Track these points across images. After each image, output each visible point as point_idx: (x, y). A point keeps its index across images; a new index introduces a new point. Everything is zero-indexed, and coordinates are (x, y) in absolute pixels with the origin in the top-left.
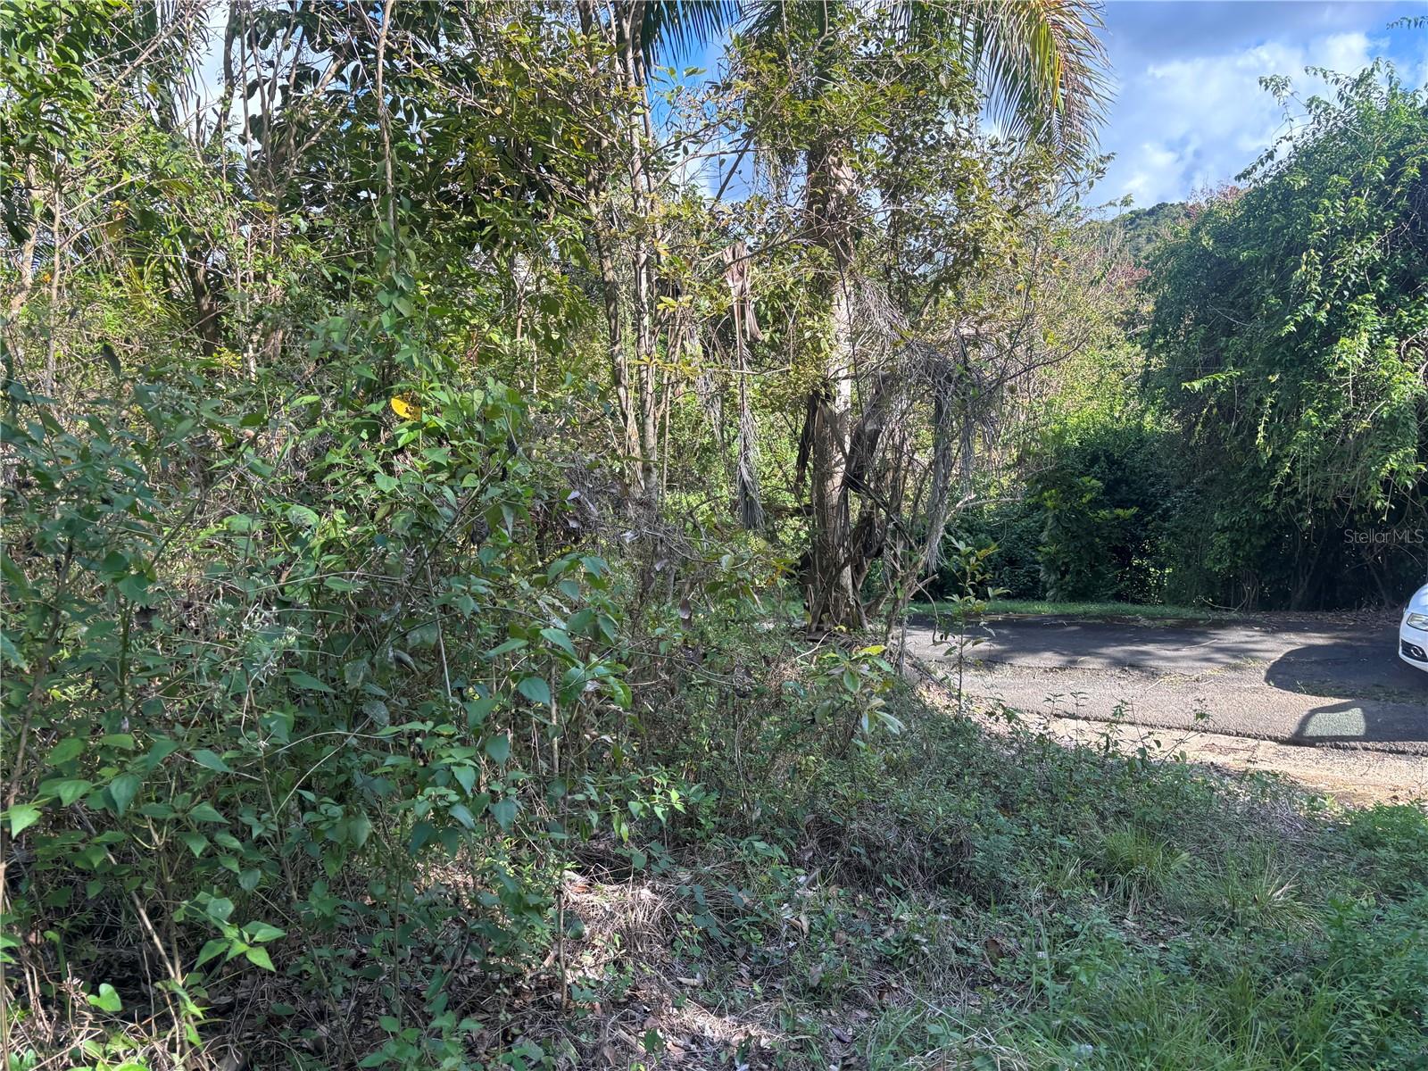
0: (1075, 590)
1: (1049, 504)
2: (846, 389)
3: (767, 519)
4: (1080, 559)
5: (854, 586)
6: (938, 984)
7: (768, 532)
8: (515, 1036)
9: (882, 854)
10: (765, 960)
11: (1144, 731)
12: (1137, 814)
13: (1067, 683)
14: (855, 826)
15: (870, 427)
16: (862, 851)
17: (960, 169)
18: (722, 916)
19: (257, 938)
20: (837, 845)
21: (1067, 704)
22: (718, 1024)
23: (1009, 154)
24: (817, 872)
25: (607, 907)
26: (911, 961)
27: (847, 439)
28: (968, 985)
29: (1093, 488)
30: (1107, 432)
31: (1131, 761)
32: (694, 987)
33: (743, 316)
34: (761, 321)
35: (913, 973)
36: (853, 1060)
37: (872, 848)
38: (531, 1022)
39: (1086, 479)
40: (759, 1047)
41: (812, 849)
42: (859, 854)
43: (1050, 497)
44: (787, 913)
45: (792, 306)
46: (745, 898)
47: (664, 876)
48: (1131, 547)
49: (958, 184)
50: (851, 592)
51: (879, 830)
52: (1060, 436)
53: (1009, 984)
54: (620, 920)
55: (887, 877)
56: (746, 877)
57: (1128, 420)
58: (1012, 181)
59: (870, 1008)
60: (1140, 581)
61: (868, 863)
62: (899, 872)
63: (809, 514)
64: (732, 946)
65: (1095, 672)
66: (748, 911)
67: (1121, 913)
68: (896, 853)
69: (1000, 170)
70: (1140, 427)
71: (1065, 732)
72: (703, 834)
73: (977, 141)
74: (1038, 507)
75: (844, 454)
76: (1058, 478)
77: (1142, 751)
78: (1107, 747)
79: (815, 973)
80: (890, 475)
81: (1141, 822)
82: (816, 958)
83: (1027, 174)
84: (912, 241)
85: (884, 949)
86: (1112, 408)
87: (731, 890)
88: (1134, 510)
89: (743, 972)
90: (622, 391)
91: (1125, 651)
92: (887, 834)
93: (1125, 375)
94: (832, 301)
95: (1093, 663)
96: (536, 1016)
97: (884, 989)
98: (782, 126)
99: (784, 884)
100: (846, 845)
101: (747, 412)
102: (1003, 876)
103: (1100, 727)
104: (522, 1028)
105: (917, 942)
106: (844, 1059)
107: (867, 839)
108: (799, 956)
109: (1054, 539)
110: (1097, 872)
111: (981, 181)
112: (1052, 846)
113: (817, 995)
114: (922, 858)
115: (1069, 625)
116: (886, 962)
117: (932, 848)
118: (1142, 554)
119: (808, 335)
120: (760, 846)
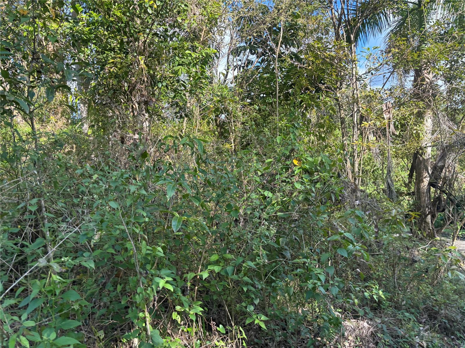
2: (429, 150)
3: (397, 196)
5: (432, 222)
9: (455, 324)
14: (443, 312)
15: (440, 164)
16: (446, 321)
18: (393, 337)
19: (261, 319)
20: (435, 318)
24: (428, 327)
25: (353, 327)
27: (430, 168)
37: (451, 321)
41: (425, 318)
42: (445, 323)
44: (418, 340)
45: (408, 122)
46: (401, 332)
47: (371, 320)
50: (430, 225)
51: (453, 315)
54: (357, 332)
55: (457, 333)
56: (402, 324)
61: (449, 326)
62: (461, 331)
63: (413, 195)
66: (403, 337)
68: (461, 324)
75: (429, 174)
87: (396, 328)
90: (345, 153)
92: (457, 316)
94: (424, 120)
98: (407, 62)
99: (416, 329)
100: (439, 318)
101: (390, 159)
107: (448, 317)
119: (415, 132)
120: (407, 314)
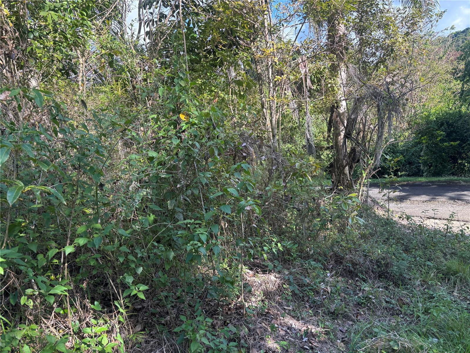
0: (435, 172)
1: (424, 141)
2: (344, 103)
3: (317, 151)
4: (437, 161)
5: (350, 173)
6: (379, 313)
7: (318, 156)
8: (228, 324)
9: (358, 267)
10: (315, 302)
11: (462, 223)
12: (459, 254)
13: (431, 206)
14: (348, 256)
15: (353, 117)
16: (350, 265)
17: (385, 21)
18: (300, 286)
19: (140, 289)
20: (341, 263)
21: (431, 214)
22: (297, 323)
23: (404, 13)
24: (334, 272)
25: (260, 282)
26: (369, 305)
27: (346, 122)
28: (391, 314)
29: (441, 135)
30: (447, 114)
31: (457, 235)
32: (289, 310)
33: (306, 81)
34: (313, 82)
35: (369, 309)
36: (346, 339)
37: (354, 264)
38: (234, 319)
39: (438, 132)
40: (311, 332)
41: (332, 264)
43: (424, 139)
44: (323, 286)
45: (324, 76)
46: (307, 280)
47: (279, 272)
48: (457, 156)
49: (384, 26)
50: (348, 175)
51: (357, 258)
52: (428, 116)
53: (407, 315)
54: (263, 287)
55: (360, 274)
56: (308, 273)
57: (455, 109)
58: (406, 23)
59: (353, 320)
60: (461, 168)
61: (353, 269)
62: (364, 273)
63: (332, 149)
64: (303, 297)
65: (444, 202)
66: (309, 285)
67: (452, 290)
68: (363, 266)
69: (401, 19)
70: (460, 111)
71: (430, 224)
72: (293, 258)
73: (392, 9)
74: (419, 143)
75: (344, 127)
76: (427, 132)
77: (462, 231)
78: (447, 229)
79: (333, 307)
80: (361, 134)
81: (461, 257)
82: (333, 302)
83: (411, 20)
84: (368, 49)
85: (359, 300)
86: (448, 105)
87: (303, 278)
88: (458, 142)
89: (307, 306)
90: (264, 110)
91: (455, 194)
92: (360, 259)
93: (454, 93)
94: (338, 73)
95: (442, 199)
96: (235, 318)
97: (357, 314)
98: (317, 12)
99: (322, 276)
100: (345, 263)
101: (308, 114)
102: (405, 275)
103: (445, 222)
104: (230, 321)
105: (370, 298)
106: (343, 338)
107: (352, 261)
108: (327, 301)
109: (426, 154)
110: (443, 275)
111: (393, 24)
112: (424, 265)
113: (334, 315)
114: (373, 268)
115: (432, 185)
116: (359, 304)
117: (377, 265)
118: (462, 159)
119: (329, 85)
120: (313, 263)
